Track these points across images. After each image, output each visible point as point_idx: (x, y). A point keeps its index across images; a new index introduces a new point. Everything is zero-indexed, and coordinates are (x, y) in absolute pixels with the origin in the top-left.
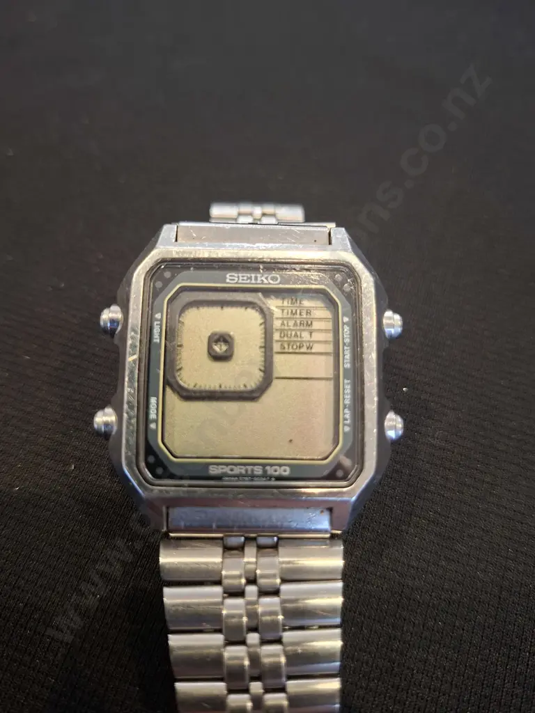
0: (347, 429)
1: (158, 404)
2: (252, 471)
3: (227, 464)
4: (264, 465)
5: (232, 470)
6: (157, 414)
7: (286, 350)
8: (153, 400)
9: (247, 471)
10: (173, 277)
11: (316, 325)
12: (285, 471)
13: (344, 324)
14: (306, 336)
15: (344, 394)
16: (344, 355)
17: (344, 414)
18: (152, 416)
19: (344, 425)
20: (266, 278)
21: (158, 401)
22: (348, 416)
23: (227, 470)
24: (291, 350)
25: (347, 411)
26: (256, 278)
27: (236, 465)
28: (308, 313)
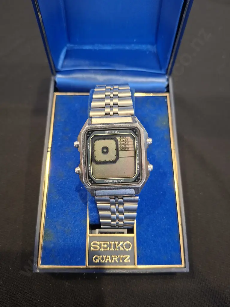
0: (138, 169)
1: (90, 166)
2: (115, 181)
3: (109, 180)
4: (118, 180)
5: (110, 181)
6: (91, 168)
7: (122, 150)
8: (89, 165)
9: (114, 181)
10: (92, 133)
11: (129, 143)
12: (123, 180)
13: (136, 143)
14: (127, 146)
15: (137, 161)
16: (137, 151)
17: (137, 166)
18: (90, 169)
19: (137, 168)
20: (116, 132)
21: (90, 165)
22: (138, 166)
23: (109, 181)
24: (123, 150)
25: (138, 165)
26: (113, 132)
27: (111, 180)
28: (127, 140)
